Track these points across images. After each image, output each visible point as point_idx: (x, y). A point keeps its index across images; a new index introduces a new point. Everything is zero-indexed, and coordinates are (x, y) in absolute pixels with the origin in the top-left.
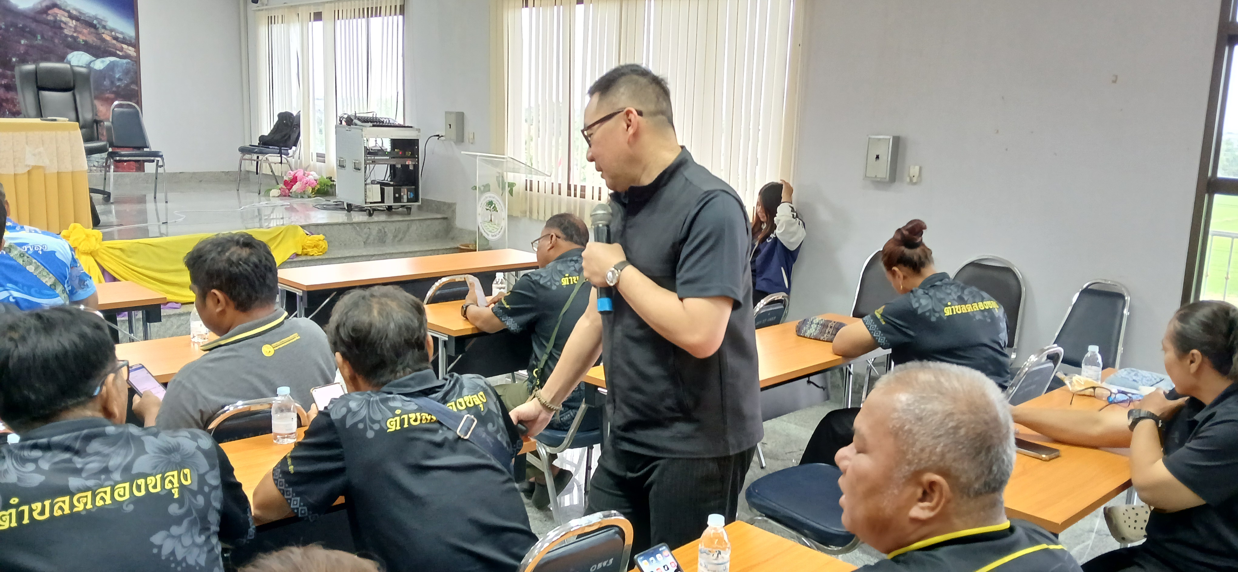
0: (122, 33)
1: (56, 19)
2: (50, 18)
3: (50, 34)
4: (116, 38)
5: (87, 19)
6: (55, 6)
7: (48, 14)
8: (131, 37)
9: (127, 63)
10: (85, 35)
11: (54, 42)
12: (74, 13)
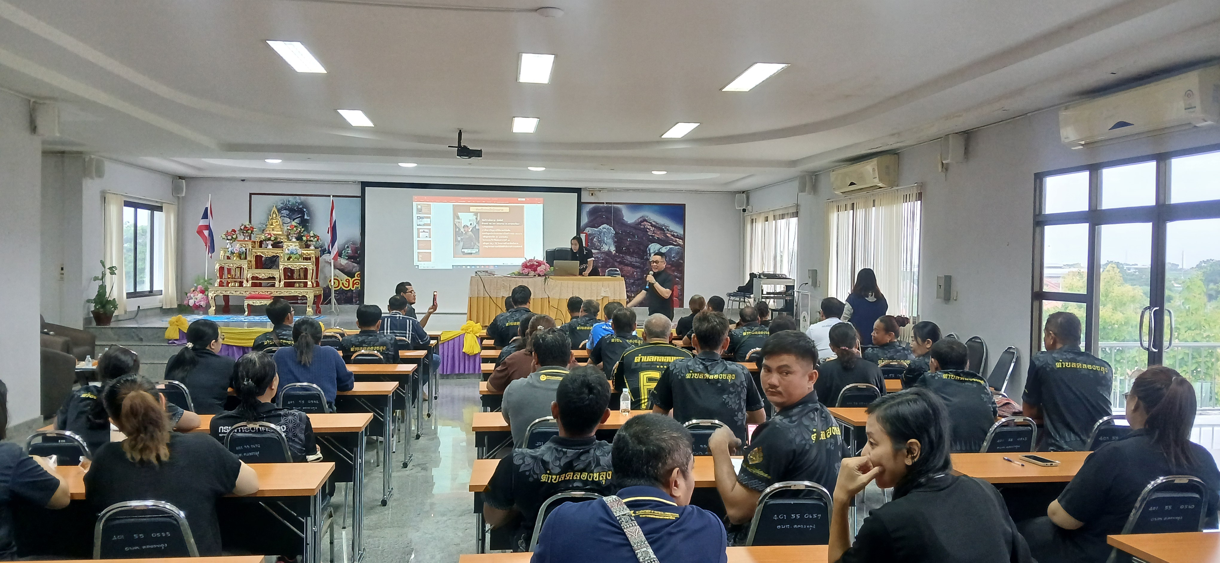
0: (676, 233)
1: (644, 227)
2: (642, 227)
3: (642, 235)
4: (673, 236)
5: (660, 226)
6: (645, 220)
7: (641, 225)
8: (681, 234)
9: (678, 248)
10: (658, 235)
11: (643, 239)
12: (654, 223)
